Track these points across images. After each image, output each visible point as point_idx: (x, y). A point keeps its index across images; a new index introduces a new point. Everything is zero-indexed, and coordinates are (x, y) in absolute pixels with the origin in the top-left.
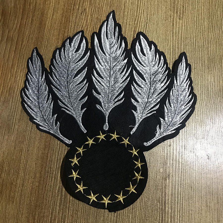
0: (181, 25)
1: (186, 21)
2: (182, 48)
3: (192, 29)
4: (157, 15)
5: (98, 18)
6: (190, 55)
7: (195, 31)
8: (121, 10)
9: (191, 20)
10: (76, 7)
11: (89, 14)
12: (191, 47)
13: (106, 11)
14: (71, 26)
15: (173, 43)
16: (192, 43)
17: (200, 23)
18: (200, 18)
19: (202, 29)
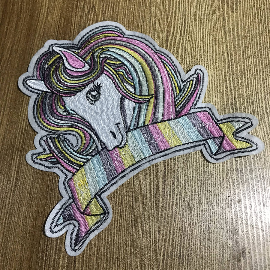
0: (236, 20)
1: (242, 14)
2: (241, 52)
3: (252, 25)
4: (200, 7)
5: (112, 16)
6: (254, 60)
7: (257, 26)
8: (146, 4)
9: (249, 12)
10: (80, 4)
11: (100, 12)
12: (254, 49)
13: (124, 6)
14: (74, 30)
15: (227, 45)
16: (254, 43)
17: (263, 15)
18: (263, 8)
19: (267, 24)
